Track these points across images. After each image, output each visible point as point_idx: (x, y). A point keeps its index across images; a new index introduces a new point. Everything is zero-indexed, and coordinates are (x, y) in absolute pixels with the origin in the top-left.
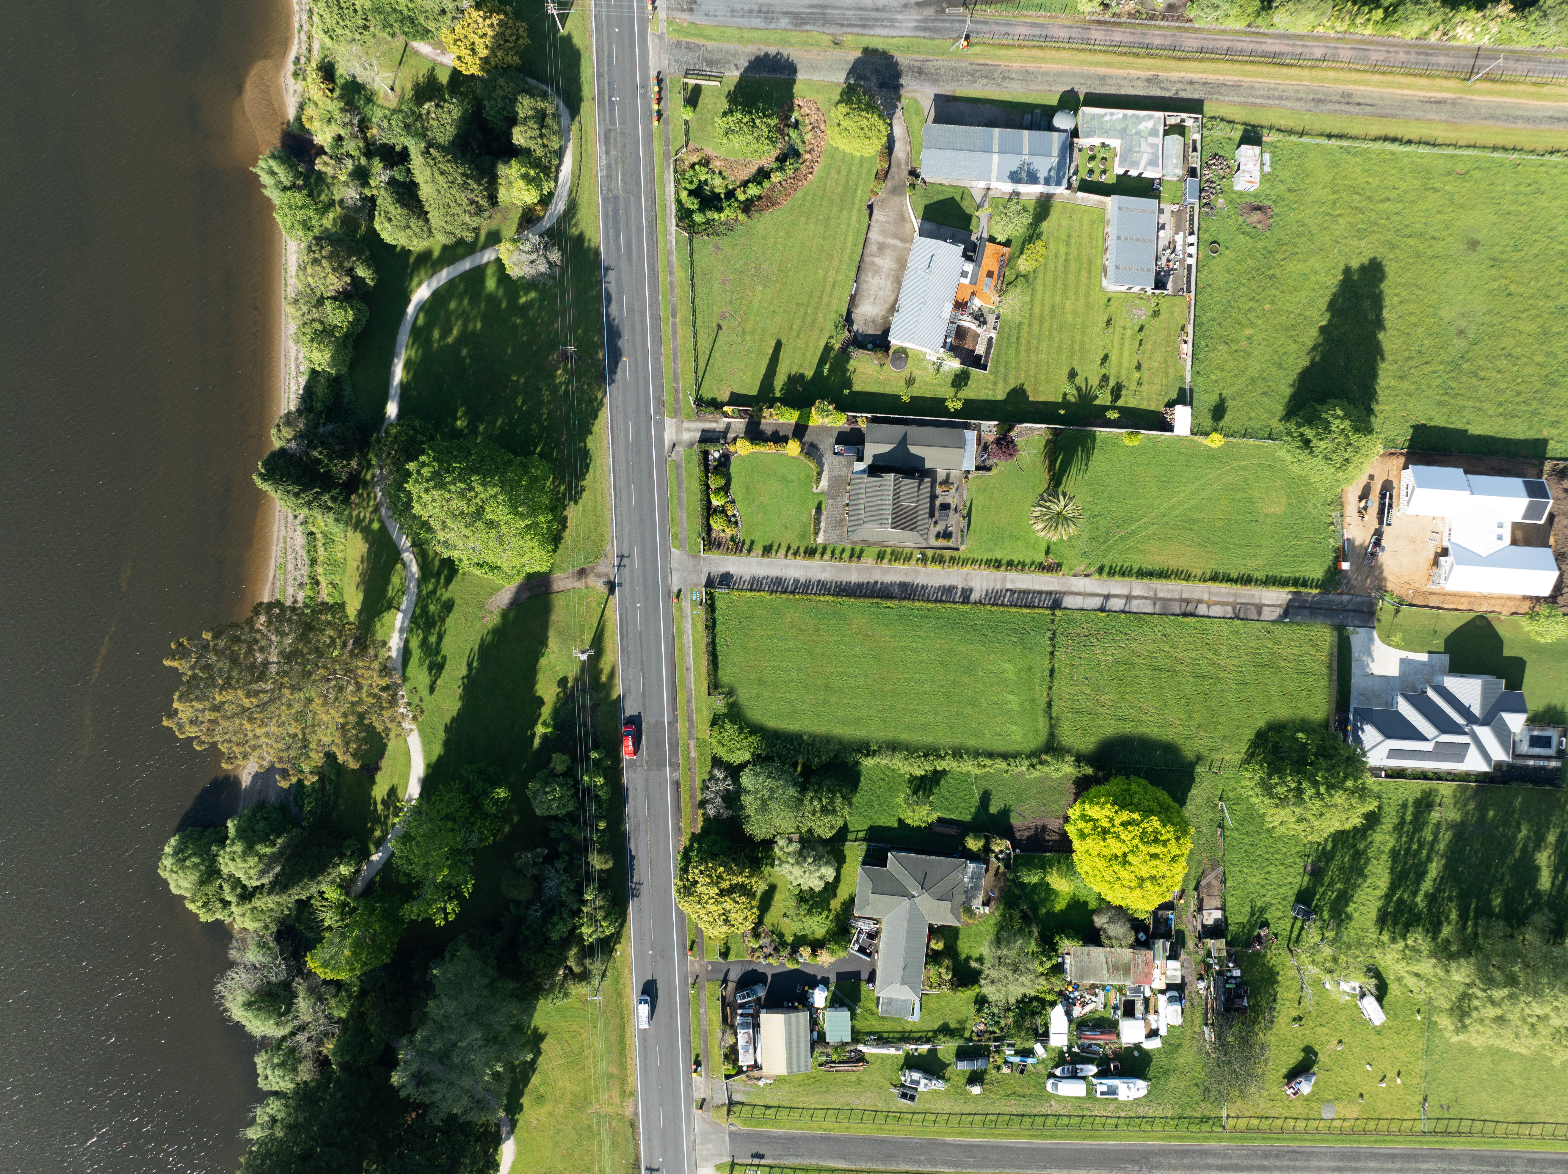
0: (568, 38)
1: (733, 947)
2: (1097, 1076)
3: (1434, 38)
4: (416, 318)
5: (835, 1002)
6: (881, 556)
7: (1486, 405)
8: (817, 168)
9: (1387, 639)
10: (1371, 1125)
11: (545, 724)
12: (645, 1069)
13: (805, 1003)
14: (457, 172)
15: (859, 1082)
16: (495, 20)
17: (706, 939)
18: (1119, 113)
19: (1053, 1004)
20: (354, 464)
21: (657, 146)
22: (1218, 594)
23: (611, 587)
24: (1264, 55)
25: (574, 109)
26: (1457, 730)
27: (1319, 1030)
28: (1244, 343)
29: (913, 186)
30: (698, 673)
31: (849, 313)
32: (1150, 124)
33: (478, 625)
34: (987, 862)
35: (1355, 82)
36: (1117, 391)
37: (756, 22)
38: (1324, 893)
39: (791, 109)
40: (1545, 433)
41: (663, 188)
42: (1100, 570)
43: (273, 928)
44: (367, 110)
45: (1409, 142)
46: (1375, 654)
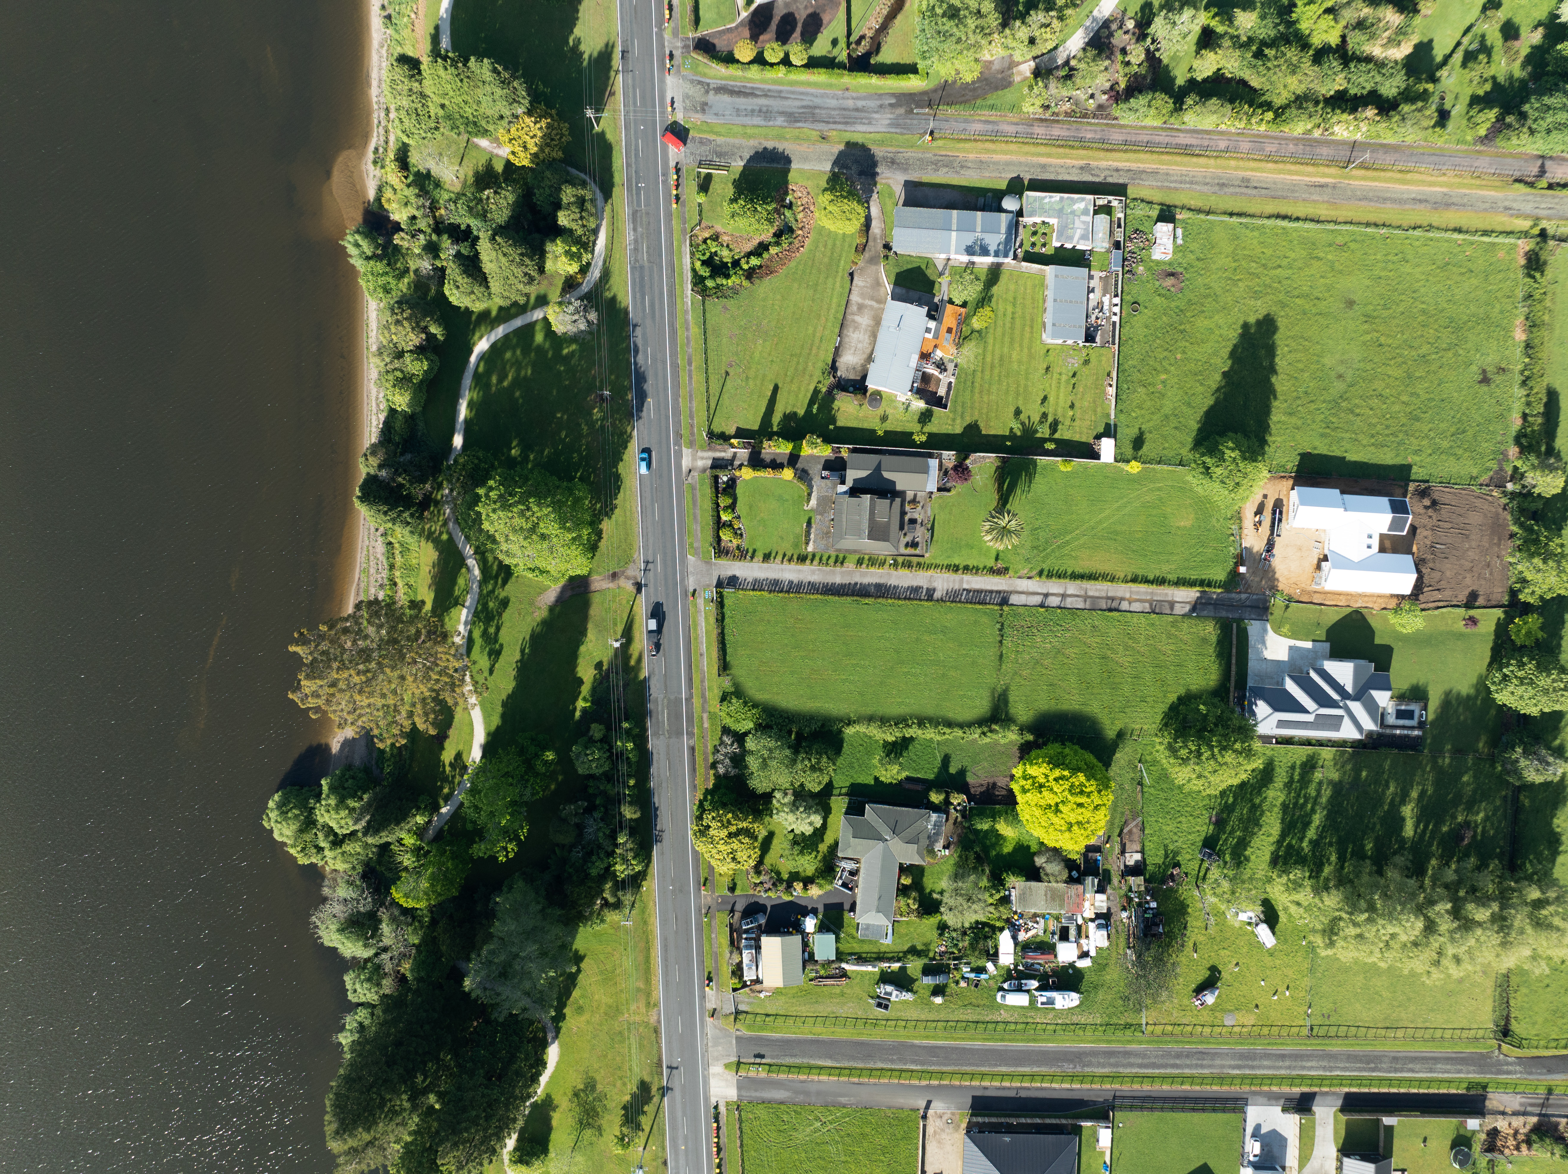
0: (602, 135)
1: (739, 883)
2: (1038, 989)
3: (1317, 133)
4: (478, 366)
5: (822, 928)
6: (860, 562)
7: (1360, 437)
8: (807, 242)
9: (1277, 631)
10: (1265, 1031)
11: (585, 699)
12: (666, 984)
13: (798, 928)
14: (514, 253)
15: (842, 994)
16: (543, 123)
17: (717, 875)
18: (1057, 196)
19: (1001, 929)
20: (428, 486)
21: (676, 224)
22: (1138, 593)
23: (639, 587)
24: (1178, 146)
25: (607, 194)
26: (1333, 704)
27: (1222, 953)
28: (1160, 386)
29: (886, 257)
30: (710, 658)
31: (834, 362)
32: (1082, 205)
33: (529, 619)
34: (947, 813)
35: (1252, 170)
36: (1054, 427)
37: (757, 121)
38: (1226, 840)
39: (786, 193)
40: (1410, 460)
41: (680, 259)
42: (1040, 573)
43: (360, 869)
44: (436, 193)
45: (1298, 219)
46: (1269, 643)
